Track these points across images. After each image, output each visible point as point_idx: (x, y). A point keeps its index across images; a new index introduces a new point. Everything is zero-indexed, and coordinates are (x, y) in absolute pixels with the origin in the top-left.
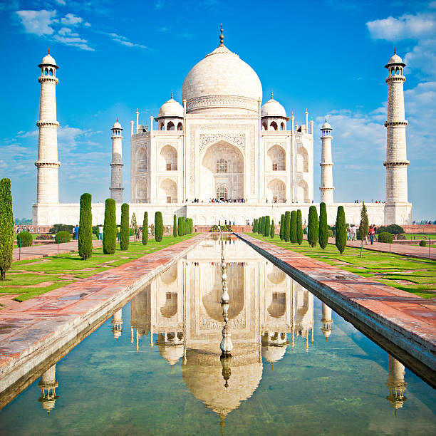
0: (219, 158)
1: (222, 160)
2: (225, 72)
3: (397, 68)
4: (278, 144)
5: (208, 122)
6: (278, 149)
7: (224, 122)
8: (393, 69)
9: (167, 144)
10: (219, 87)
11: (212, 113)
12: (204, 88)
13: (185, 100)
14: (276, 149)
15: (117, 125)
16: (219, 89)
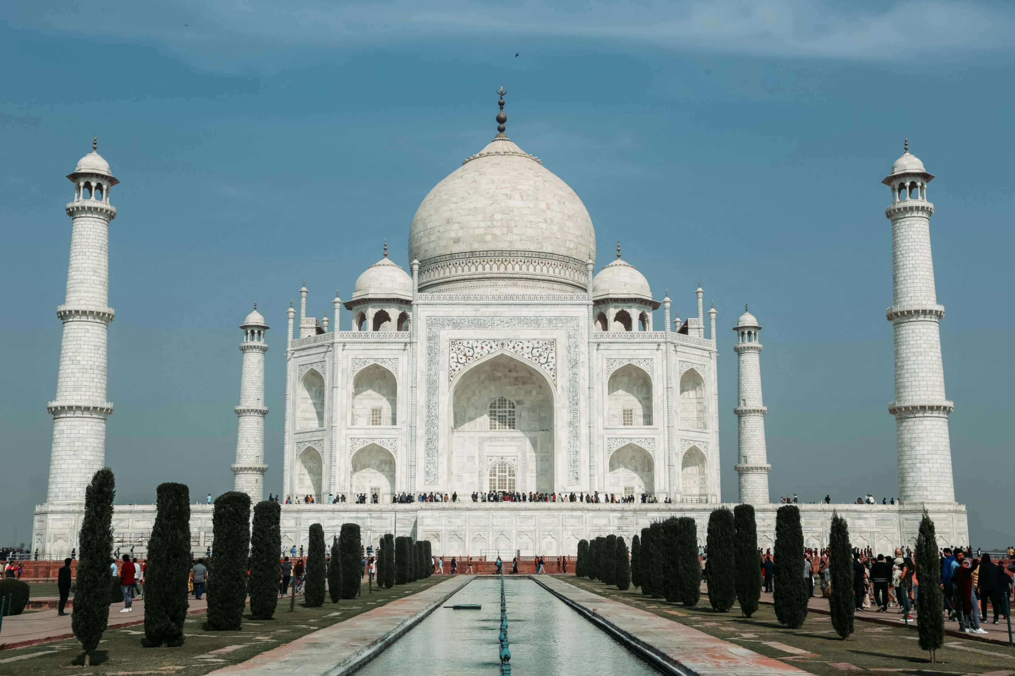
0: (496, 396)
1: (502, 401)
2: (510, 197)
3: (913, 185)
4: (634, 363)
5: (468, 312)
6: (634, 375)
7: (507, 312)
8: (902, 186)
9: (372, 362)
10: (497, 231)
11: (479, 291)
12: (461, 233)
13: (416, 261)
14: (630, 375)
15: (255, 318)
16: (494, 236)
